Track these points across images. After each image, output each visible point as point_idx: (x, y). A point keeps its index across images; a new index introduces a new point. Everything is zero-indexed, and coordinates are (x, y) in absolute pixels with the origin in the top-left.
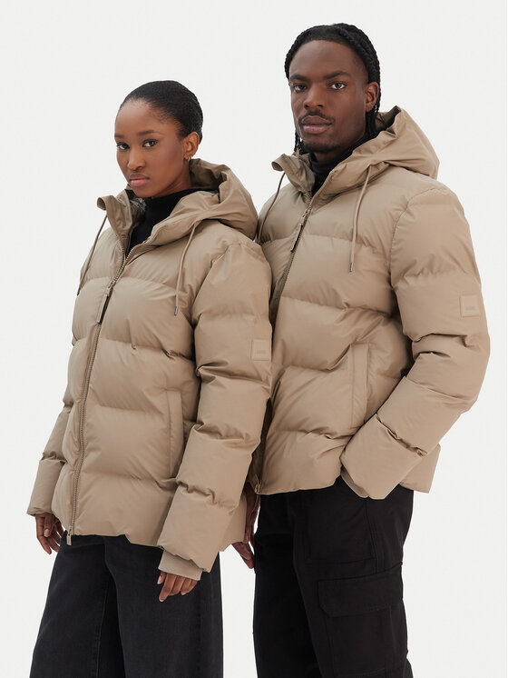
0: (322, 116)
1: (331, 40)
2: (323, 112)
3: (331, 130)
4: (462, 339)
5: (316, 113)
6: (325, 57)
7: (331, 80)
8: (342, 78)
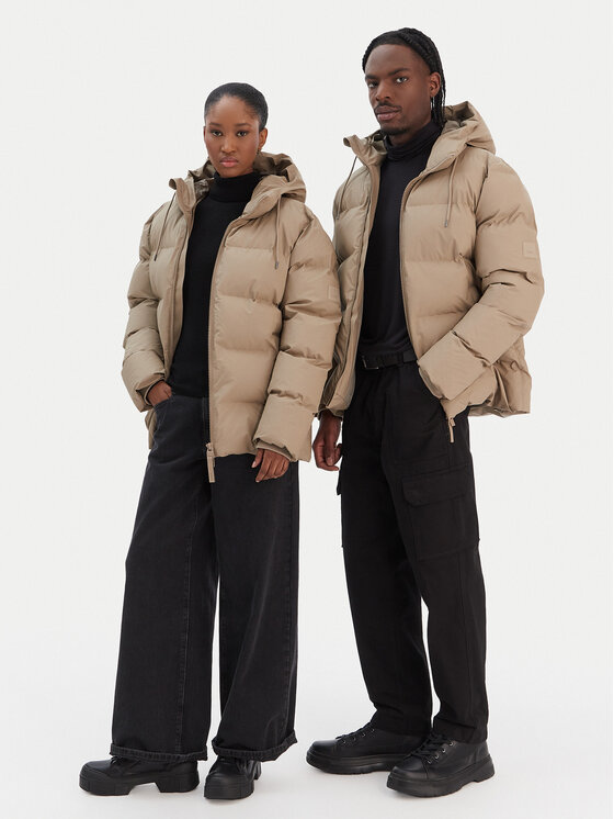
0: (390, 105)
1: (393, 43)
2: (390, 102)
3: (399, 116)
4: (524, 275)
5: (385, 103)
6: (390, 57)
7: (395, 75)
8: (404, 74)
